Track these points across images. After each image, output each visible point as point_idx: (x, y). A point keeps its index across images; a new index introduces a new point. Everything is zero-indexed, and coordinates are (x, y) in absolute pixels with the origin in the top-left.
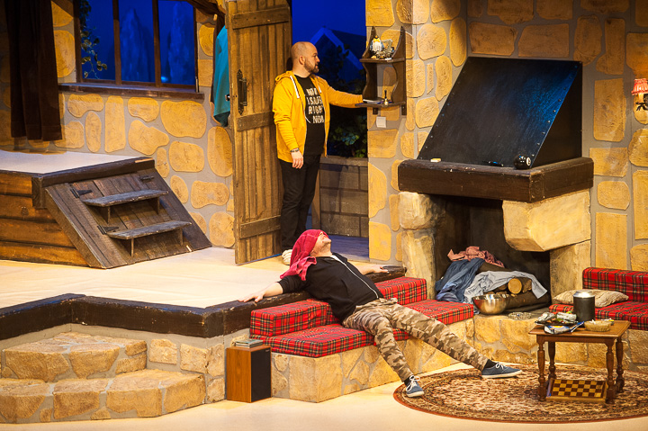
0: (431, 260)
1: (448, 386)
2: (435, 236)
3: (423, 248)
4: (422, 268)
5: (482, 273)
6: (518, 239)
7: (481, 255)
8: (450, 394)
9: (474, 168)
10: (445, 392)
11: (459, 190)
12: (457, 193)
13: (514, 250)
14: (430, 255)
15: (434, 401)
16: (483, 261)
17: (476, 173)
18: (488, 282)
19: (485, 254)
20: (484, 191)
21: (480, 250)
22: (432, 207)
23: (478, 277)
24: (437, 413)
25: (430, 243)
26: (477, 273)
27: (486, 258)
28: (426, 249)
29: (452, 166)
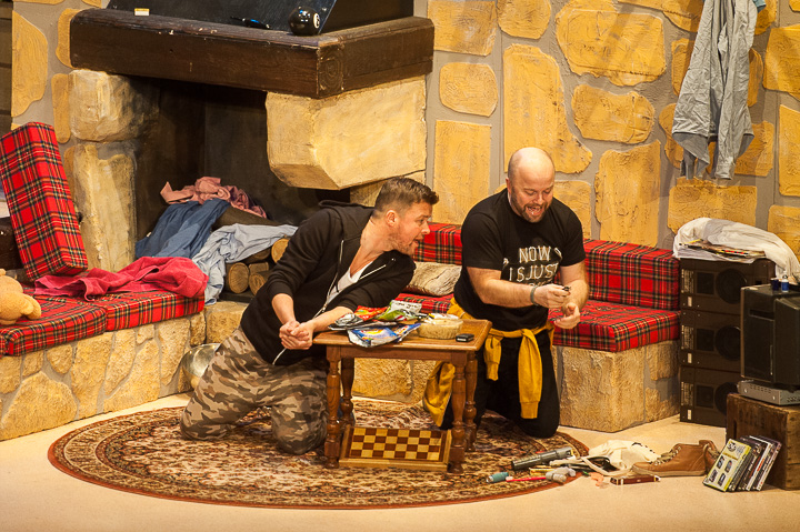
0: (128, 200)
1: (149, 440)
2: (138, 155)
3: (115, 177)
4: (110, 214)
5: (224, 228)
6: (294, 166)
7: (224, 194)
8: (156, 454)
9: (215, 29)
10: (145, 451)
11: (187, 70)
12: (181, 75)
13: (284, 185)
14: (128, 190)
15: (130, 468)
16: (226, 204)
17: (219, 40)
18: (234, 245)
19: (232, 192)
20: (233, 73)
21: (223, 184)
22: (134, 101)
23: (215, 236)
24: (142, 491)
25: (127, 169)
26: (215, 227)
27: (232, 198)
28: (120, 180)
29: (174, 25)
